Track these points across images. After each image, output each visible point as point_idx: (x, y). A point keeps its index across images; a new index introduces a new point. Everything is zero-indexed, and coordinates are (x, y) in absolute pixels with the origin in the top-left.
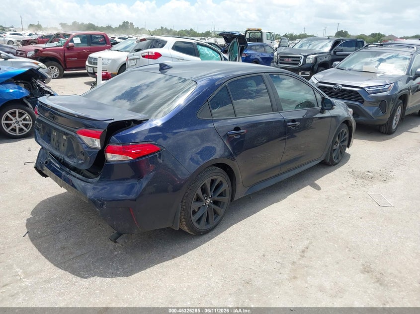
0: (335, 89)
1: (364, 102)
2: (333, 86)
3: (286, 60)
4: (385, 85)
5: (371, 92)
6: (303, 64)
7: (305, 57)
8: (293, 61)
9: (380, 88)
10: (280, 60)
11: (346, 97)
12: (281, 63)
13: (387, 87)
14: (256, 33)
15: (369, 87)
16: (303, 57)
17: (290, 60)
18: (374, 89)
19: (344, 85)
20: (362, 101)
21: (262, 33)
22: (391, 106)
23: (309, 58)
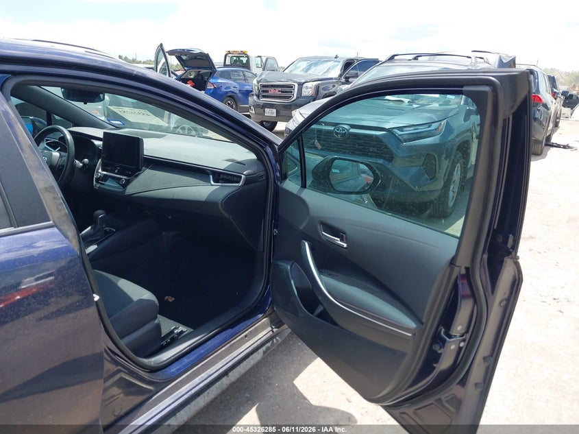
0: (337, 134)
1: (393, 158)
2: (332, 128)
3: (272, 91)
4: (429, 124)
5: (406, 137)
6: (297, 98)
7: (301, 85)
8: (282, 92)
9: (421, 129)
10: (263, 91)
11: (360, 150)
12: (264, 97)
13: (434, 126)
14: (241, 59)
15: (400, 129)
16: (296, 85)
17: (277, 92)
18: (411, 130)
19: (353, 126)
20: (390, 158)
21: (248, 57)
22: (445, 164)
23: (307, 88)
